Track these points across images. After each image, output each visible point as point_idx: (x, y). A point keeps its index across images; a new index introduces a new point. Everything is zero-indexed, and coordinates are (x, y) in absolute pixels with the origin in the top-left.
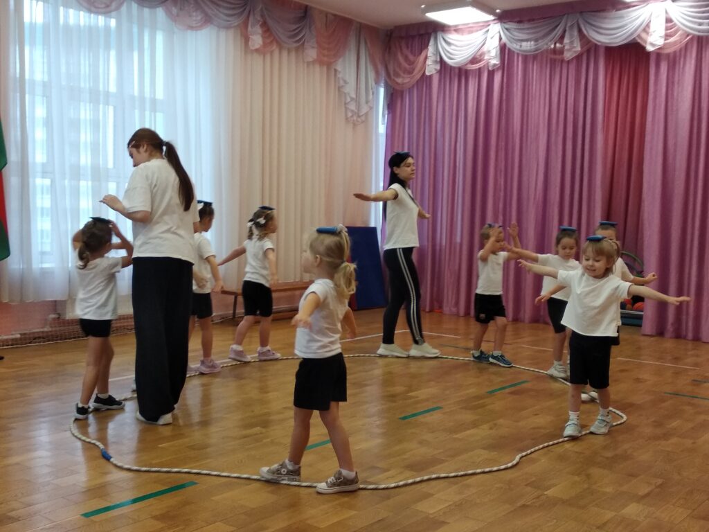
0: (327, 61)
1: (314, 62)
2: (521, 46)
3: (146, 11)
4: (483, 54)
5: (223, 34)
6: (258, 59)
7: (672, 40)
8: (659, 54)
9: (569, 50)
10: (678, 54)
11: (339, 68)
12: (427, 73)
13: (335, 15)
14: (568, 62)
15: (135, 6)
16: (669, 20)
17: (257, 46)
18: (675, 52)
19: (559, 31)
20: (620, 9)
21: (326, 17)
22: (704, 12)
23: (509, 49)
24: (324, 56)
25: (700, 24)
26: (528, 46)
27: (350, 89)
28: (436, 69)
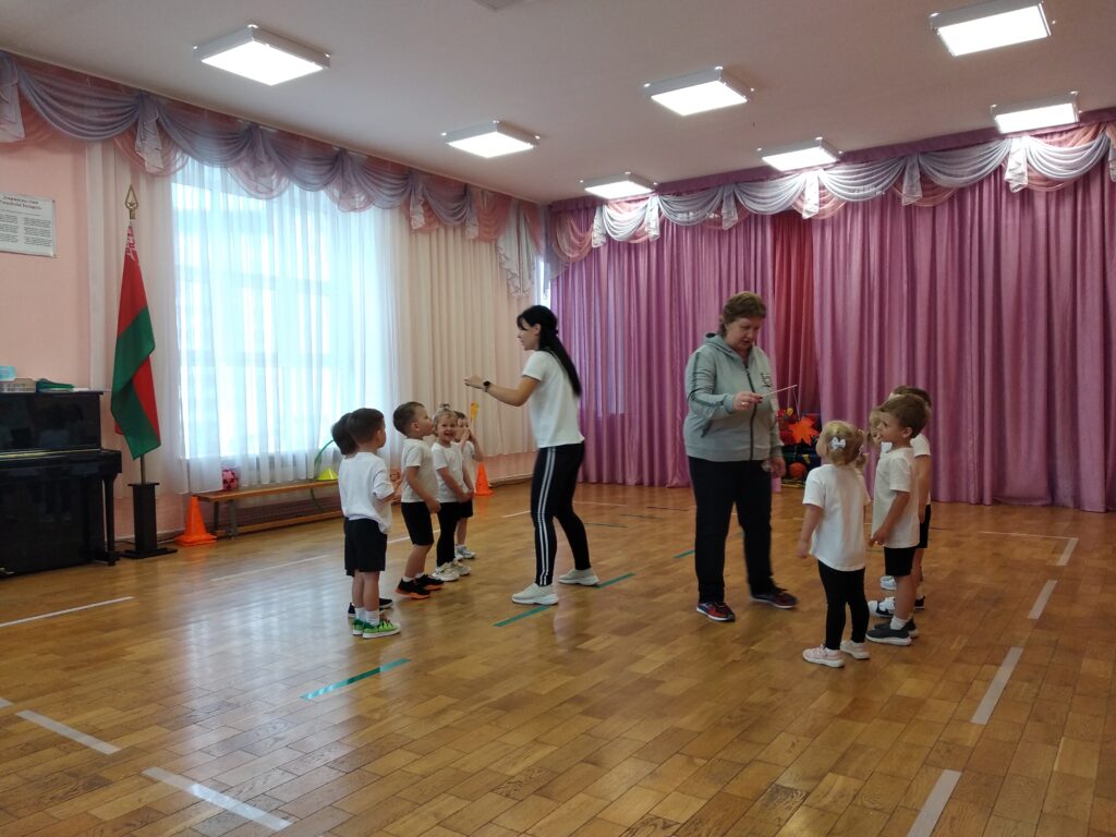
0: (489, 238)
1: (477, 239)
2: (679, 217)
3: (310, 195)
5: (388, 213)
6: (423, 240)
7: (826, 206)
8: (814, 221)
9: (727, 220)
10: (836, 219)
11: (501, 244)
12: (595, 246)
13: (496, 193)
14: (730, 230)
15: (297, 189)
16: (822, 187)
17: (420, 226)
19: (717, 201)
20: (775, 179)
22: (855, 179)
23: (668, 221)
24: (486, 232)
25: (854, 191)
26: (689, 217)
28: (601, 243)
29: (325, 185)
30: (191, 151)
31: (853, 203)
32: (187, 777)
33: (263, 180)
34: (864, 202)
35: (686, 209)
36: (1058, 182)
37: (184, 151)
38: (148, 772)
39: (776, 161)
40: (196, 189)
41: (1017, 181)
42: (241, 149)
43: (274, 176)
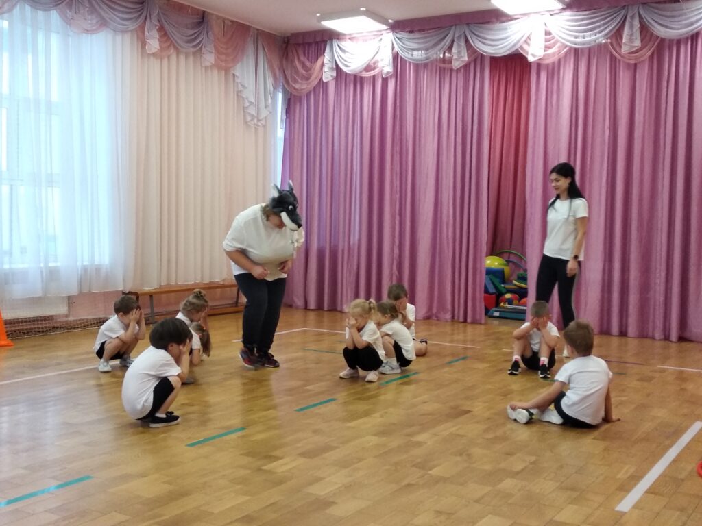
0: (225, 66)
1: (212, 67)
2: (412, 55)
3: (40, 14)
4: (376, 62)
5: (119, 38)
6: (155, 64)
7: (550, 51)
8: (539, 65)
9: (457, 60)
10: (557, 62)
11: (237, 74)
12: (324, 80)
13: (232, 21)
14: (458, 71)
15: (28, 8)
16: (548, 33)
17: (154, 50)
18: (554, 63)
19: (447, 41)
20: (504, 22)
21: (224, 22)
22: (579, 26)
23: (401, 58)
24: (222, 61)
25: (576, 37)
26: (419, 55)
27: (249, 94)
28: (332, 76)
31: (576, 50)
34: (590, 49)
35: (415, 46)
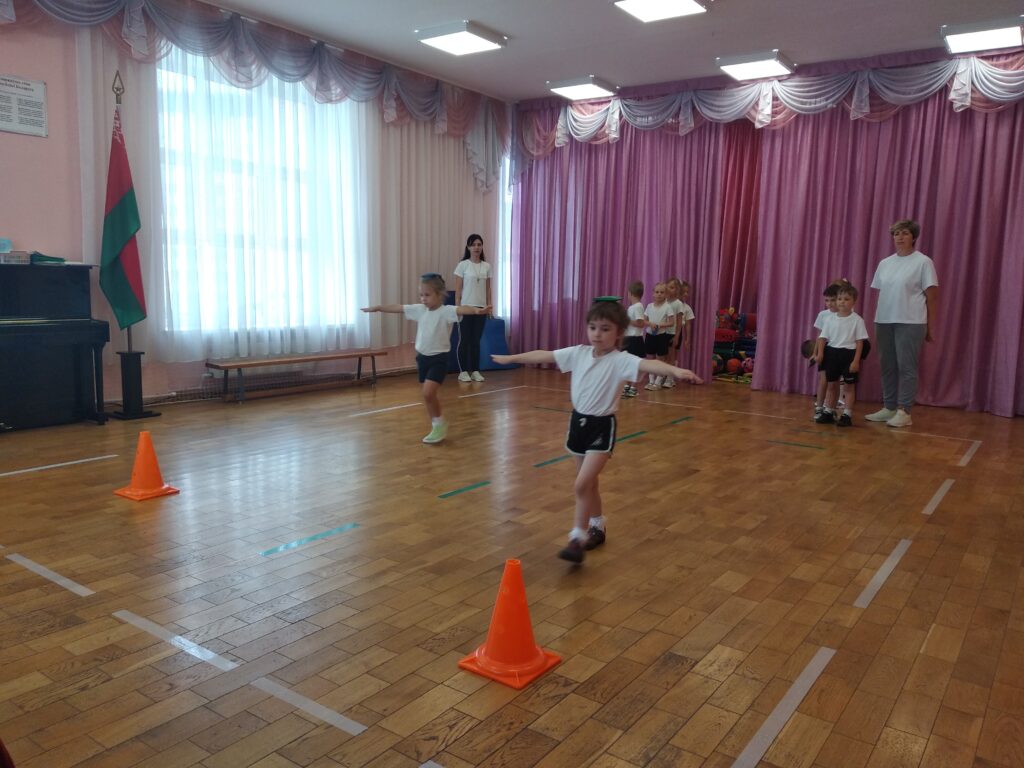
0: (457, 134)
1: (445, 135)
2: (639, 122)
3: (288, 86)
4: (604, 130)
5: (363, 106)
6: (394, 133)
7: (779, 117)
8: (770, 131)
9: (684, 126)
10: (786, 129)
11: (468, 140)
12: (557, 146)
13: (466, 90)
14: (686, 136)
15: (275, 80)
17: (392, 119)
18: (783, 128)
19: (675, 107)
20: (731, 88)
21: (457, 91)
22: (808, 92)
23: (628, 124)
24: (454, 128)
25: (806, 103)
26: (646, 122)
27: (479, 161)
28: (564, 142)
29: (303, 76)
30: (175, 39)
31: (805, 116)
32: (150, 620)
33: (243, 70)
34: (814, 115)
35: (644, 113)
36: (1000, 104)
37: (169, 39)
38: (117, 614)
39: (735, 71)
40: (179, 76)
41: (961, 101)
42: (224, 38)
43: (254, 67)
